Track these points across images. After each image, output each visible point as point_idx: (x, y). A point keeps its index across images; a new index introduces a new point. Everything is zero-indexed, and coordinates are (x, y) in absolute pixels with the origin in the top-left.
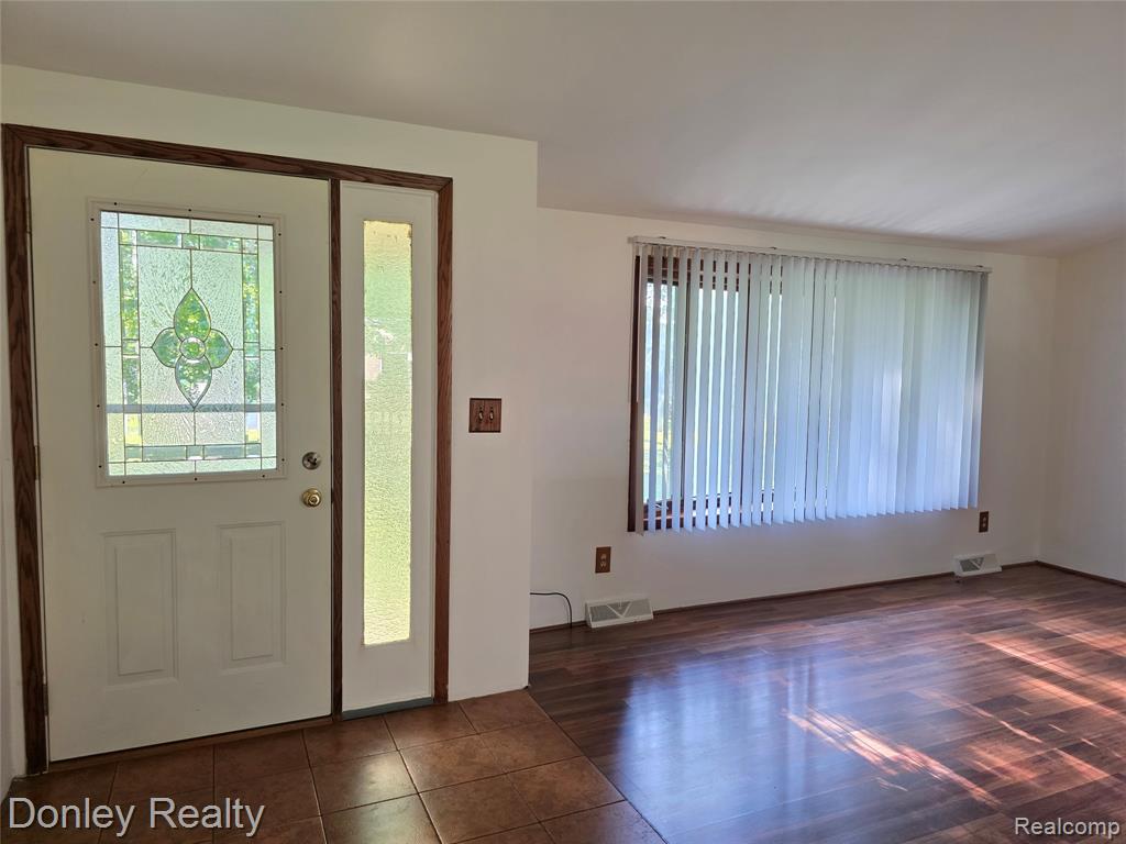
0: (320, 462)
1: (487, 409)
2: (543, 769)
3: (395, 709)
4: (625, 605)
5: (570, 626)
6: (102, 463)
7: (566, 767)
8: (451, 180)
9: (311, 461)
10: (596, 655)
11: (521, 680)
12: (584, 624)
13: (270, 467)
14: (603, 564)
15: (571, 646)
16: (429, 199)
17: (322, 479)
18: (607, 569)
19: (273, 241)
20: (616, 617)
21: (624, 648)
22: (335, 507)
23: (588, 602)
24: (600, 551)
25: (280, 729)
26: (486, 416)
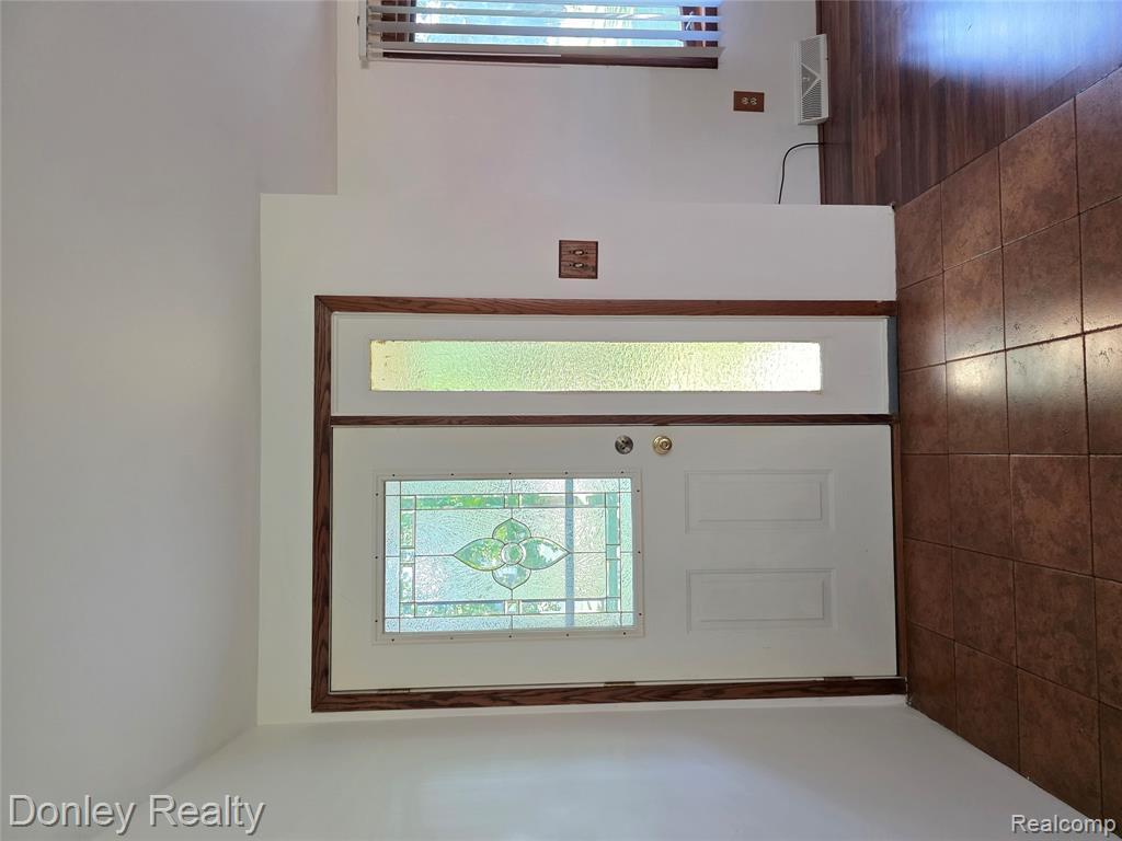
0: (626, 437)
1: (572, 257)
2: (1007, 201)
3: (895, 358)
4: (805, 72)
5: (822, 144)
6: (622, 632)
7: (1010, 170)
8: (316, 297)
9: (625, 445)
10: (864, 115)
11: (882, 216)
12: (822, 127)
13: (629, 485)
14: (754, 102)
15: (848, 144)
16: (341, 321)
17: (643, 435)
18: (760, 96)
19: (400, 481)
20: (819, 84)
21: (860, 80)
22: (672, 422)
23: (796, 122)
24: (738, 107)
25: (898, 476)
26: (579, 259)
